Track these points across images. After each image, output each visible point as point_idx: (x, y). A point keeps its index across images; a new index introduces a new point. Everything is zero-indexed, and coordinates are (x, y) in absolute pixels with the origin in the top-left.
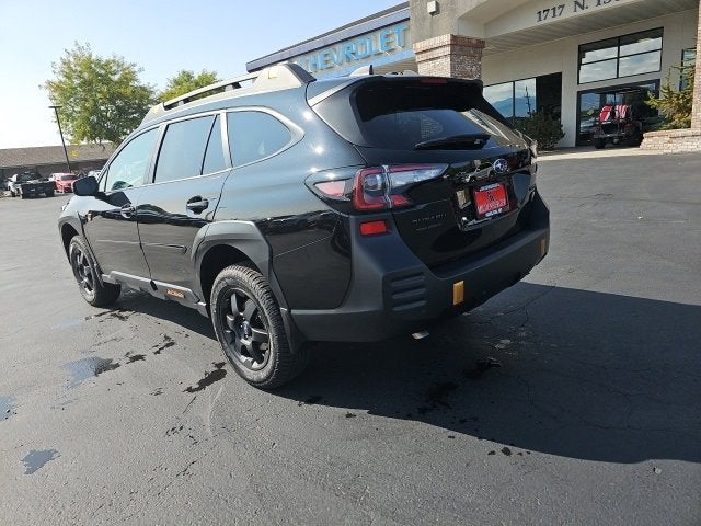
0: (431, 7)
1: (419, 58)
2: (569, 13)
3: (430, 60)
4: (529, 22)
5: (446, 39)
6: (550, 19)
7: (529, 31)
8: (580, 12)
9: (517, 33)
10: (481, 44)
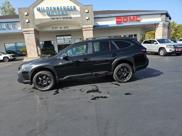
0: (27, 21)
1: (24, 33)
2: (59, 29)
3: (28, 34)
4: (50, 29)
5: (33, 29)
6: (55, 29)
7: (50, 31)
8: (61, 29)
9: (46, 31)
10: (38, 32)
